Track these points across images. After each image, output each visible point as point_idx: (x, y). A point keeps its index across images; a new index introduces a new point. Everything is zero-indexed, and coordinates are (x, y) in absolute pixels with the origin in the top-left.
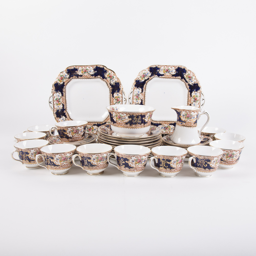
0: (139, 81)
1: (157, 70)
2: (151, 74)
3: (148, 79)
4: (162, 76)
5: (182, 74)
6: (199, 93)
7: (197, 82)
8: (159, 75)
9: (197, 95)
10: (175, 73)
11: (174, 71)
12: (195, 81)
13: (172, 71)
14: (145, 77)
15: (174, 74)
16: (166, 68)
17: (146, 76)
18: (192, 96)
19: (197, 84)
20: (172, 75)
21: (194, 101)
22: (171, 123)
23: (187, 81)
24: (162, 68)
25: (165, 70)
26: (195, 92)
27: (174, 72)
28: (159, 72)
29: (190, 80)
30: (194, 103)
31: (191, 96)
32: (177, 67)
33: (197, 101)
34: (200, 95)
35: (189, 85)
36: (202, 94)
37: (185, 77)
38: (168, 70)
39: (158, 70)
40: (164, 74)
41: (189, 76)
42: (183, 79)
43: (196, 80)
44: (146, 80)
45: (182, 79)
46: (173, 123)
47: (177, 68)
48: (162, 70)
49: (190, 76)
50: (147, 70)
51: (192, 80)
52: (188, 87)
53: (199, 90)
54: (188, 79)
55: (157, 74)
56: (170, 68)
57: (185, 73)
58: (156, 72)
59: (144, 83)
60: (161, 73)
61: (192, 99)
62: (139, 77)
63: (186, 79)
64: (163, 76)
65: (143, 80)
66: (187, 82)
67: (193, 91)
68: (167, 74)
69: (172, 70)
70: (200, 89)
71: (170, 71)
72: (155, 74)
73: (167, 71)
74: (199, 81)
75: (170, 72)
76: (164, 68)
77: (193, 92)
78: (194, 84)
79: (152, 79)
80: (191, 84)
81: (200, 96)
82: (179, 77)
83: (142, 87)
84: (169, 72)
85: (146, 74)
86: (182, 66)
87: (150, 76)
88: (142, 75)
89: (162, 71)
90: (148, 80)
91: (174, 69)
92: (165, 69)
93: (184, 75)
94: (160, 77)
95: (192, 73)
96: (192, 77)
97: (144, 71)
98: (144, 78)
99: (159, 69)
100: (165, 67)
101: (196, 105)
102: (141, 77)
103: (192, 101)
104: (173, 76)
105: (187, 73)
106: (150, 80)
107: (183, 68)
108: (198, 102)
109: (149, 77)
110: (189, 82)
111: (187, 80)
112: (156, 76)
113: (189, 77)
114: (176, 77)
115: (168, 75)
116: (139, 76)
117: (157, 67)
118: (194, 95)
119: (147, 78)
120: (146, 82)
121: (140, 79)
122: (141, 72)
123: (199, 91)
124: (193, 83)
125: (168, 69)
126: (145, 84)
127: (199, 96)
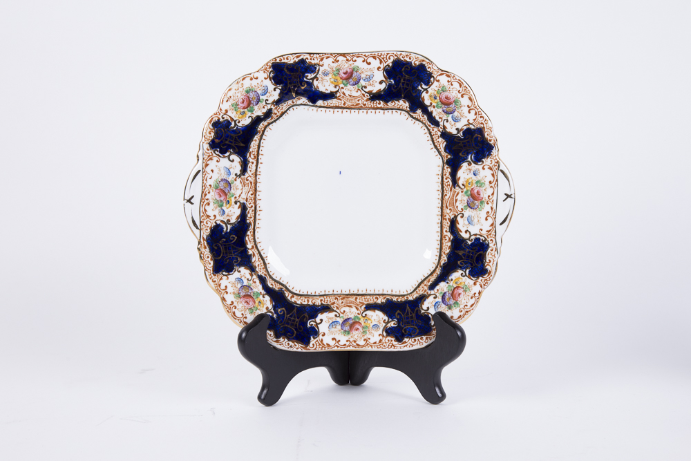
0: (228, 123)
1: (304, 76)
2: (278, 91)
3: (268, 114)
4: (330, 101)
5: (415, 88)
6: (490, 169)
7: (481, 120)
8: (315, 97)
9: (479, 178)
10: (383, 86)
11: (380, 76)
12: (471, 117)
13: (369, 79)
14: (256, 107)
15: (379, 91)
16: (345, 66)
17: (258, 101)
18: (460, 182)
19: (480, 131)
20: (370, 93)
21: (469, 206)
22: (372, 300)
23: (437, 118)
24: (327, 64)
25: (341, 73)
26: (470, 164)
27: (381, 83)
28: (315, 83)
29: (447, 113)
30: (468, 213)
31: (455, 182)
32: (392, 59)
33: (482, 202)
34: (492, 179)
35: (445, 135)
36: (500, 175)
37: (427, 102)
38: (351, 74)
39: (310, 76)
40: (334, 90)
41: (444, 95)
42: (419, 112)
43: (473, 112)
44: (257, 120)
45: (413, 109)
46: (379, 302)
47: (390, 62)
48: (326, 74)
49: (447, 98)
50: (262, 75)
51: (456, 114)
52: (442, 144)
53: (490, 154)
54: (440, 110)
55: (305, 90)
56: (359, 63)
57: (428, 83)
58: (302, 82)
59: (251, 131)
60: (322, 89)
61: (459, 198)
62: (225, 106)
63: (430, 109)
64: (333, 102)
65: (246, 121)
66: (436, 124)
67: (464, 160)
68: (350, 90)
69: (369, 73)
70: (494, 152)
71: (363, 76)
72: (299, 94)
73: (350, 77)
74: (485, 117)
75: (362, 83)
76: (336, 64)
77: (465, 165)
78: (468, 132)
79: (283, 114)
80: (452, 130)
81: (495, 183)
82: (401, 102)
83: (242, 151)
84: (357, 83)
85: (259, 92)
86: (413, 55)
87: (277, 102)
88: (240, 96)
89: (327, 78)
90: (269, 120)
91: (379, 68)
92: (338, 70)
93: (420, 93)
94: (320, 103)
95: (456, 85)
96: (455, 102)
97: (248, 79)
98: (252, 111)
99: (312, 68)
100: (341, 58)
101: (476, 220)
102: (235, 106)
103: (460, 206)
104: (375, 97)
105: (436, 84)
106: (275, 117)
107: (415, 62)
108: (487, 208)
109: (269, 106)
110: (446, 124)
111: (437, 113)
112: (303, 100)
113: (443, 103)
114: (386, 101)
115: (354, 94)
116: (229, 103)
117: (303, 61)
118: (468, 177)
119: (265, 110)
120: (261, 127)
121: (233, 114)
122: (235, 86)
123: (487, 161)
124: (462, 124)
125: (353, 70)
126: (256, 138)
127: (487, 183)
